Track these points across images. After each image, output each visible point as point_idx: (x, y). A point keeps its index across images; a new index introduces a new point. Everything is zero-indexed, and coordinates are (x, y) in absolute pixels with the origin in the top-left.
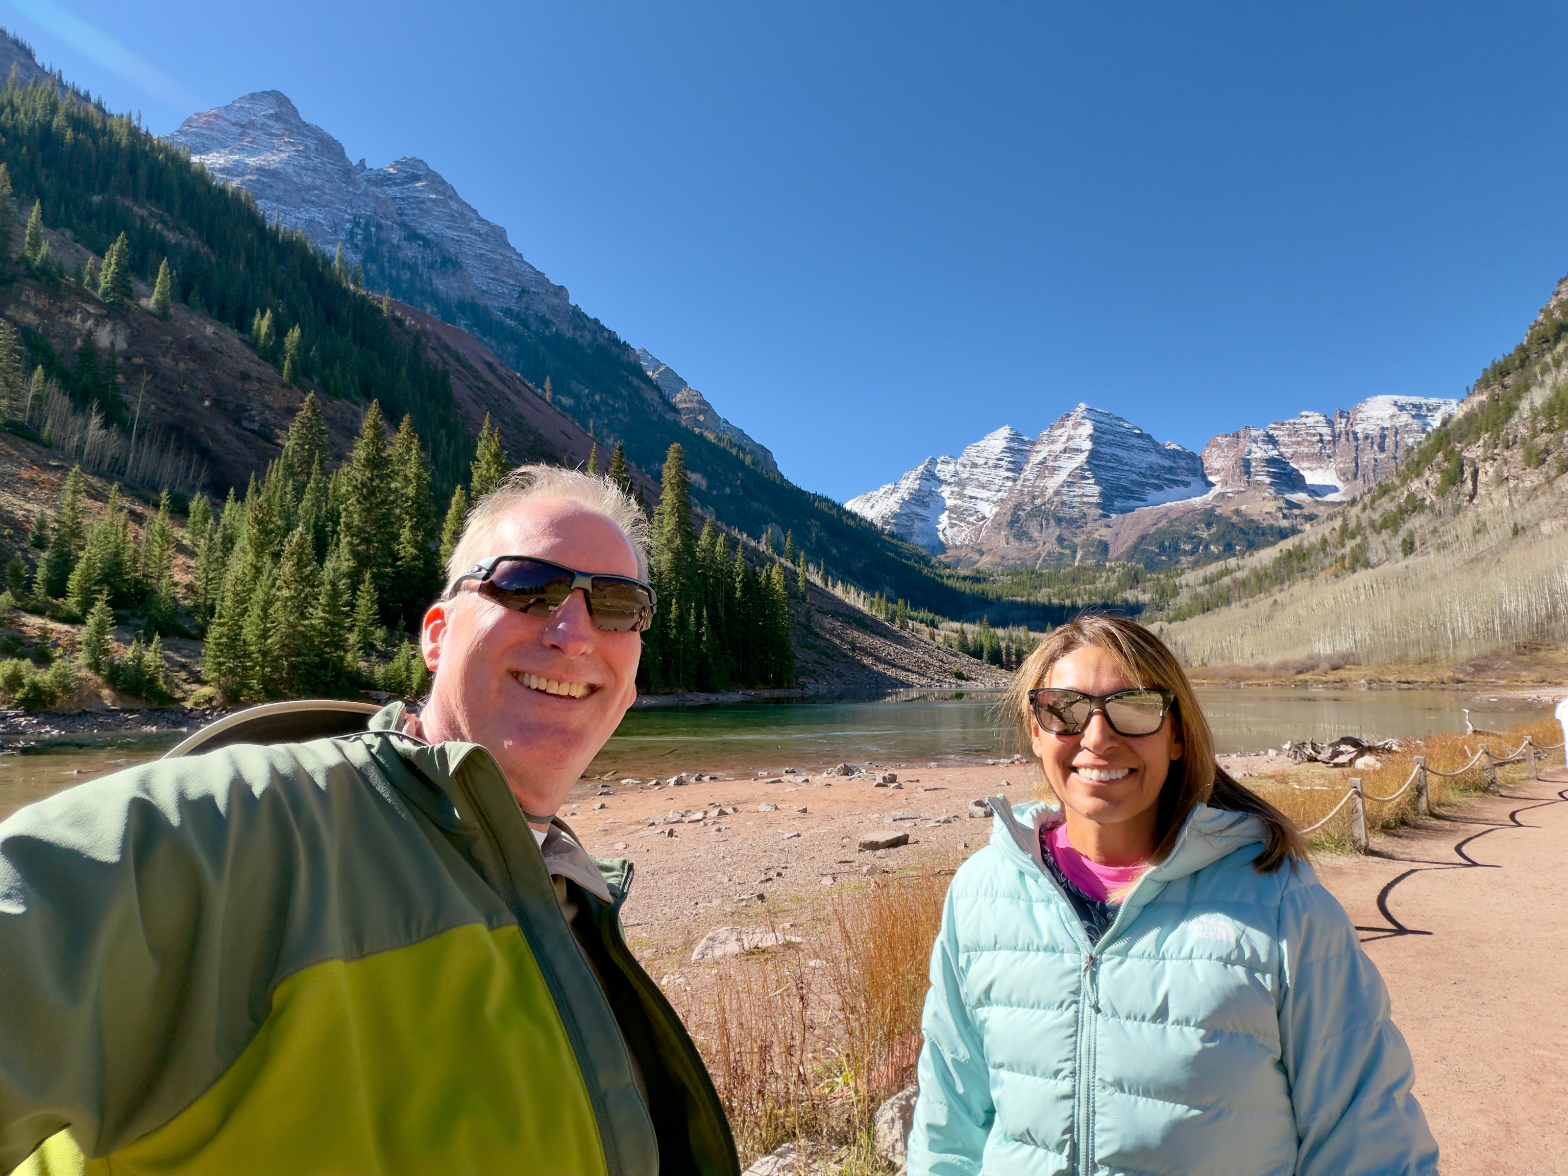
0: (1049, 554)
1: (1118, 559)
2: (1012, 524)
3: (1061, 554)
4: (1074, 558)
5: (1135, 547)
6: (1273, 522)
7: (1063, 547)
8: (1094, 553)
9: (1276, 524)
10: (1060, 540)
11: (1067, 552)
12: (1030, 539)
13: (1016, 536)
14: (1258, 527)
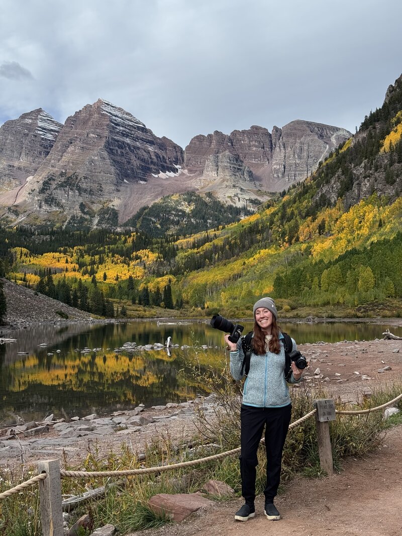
0: (73, 218)
1: (126, 225)
2: (42, 191)
3: (82, 218)
4: (91, 221)
5: (138, 216)
6: (232, 204)
7: (85, 213)
8: (108, 219)
9: (234, 205)
10: (82, 206)
11: (87, 217)
12: (58, 205)
13: (46, 201)
14: (222, 206)
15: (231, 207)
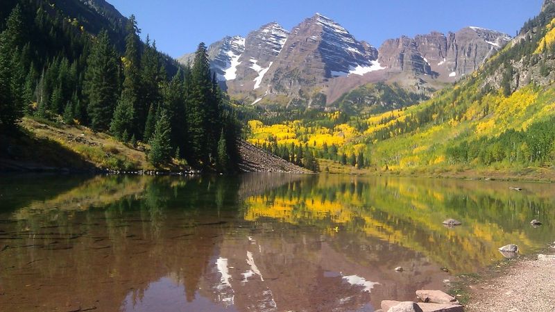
0: (294, 100)
1: (331, 106)
2: (273, 81)
3: (300, 100)
4: (307, 103)
5: (340, 100)
7: (302, 97)
8: (319, 101)
10: (301, 92)
11: (304, 99)
12: (284, 90)
13: (276, 88)
14: (405, 93)
15: (412, 94)
